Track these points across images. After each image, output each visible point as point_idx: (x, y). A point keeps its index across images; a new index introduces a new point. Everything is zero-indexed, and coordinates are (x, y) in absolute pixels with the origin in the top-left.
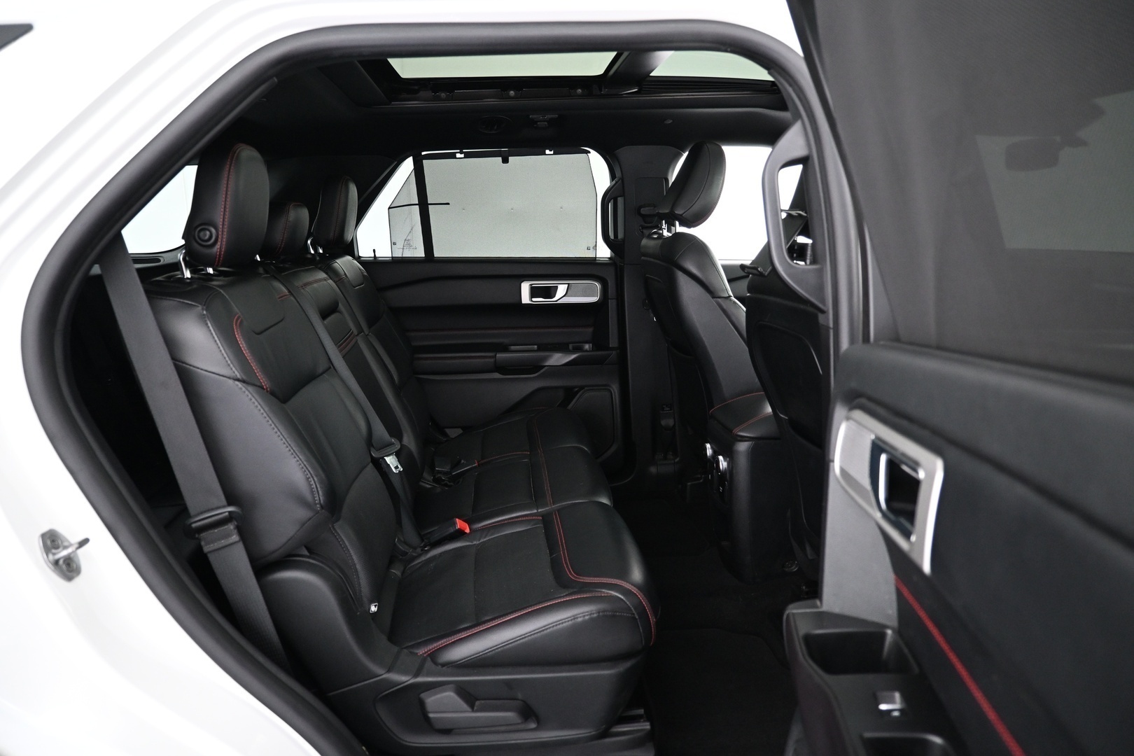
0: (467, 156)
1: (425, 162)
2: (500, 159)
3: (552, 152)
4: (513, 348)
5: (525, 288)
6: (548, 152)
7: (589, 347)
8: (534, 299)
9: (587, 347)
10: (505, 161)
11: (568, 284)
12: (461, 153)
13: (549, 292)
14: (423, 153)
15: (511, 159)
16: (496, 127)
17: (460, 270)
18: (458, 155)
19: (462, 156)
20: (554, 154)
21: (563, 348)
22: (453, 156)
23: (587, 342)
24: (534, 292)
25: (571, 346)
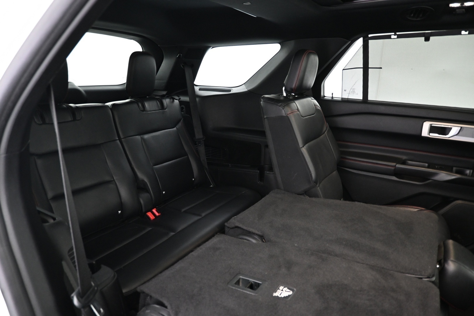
0: (399, 37)
1: (370, 41)
2: (423, 38)
3: (467, 33)
4: (410, 162)
5: (426, 126)
6: (463, 32)
7: (470, 172)
8: (431, 134)
9: (468, 172)
10: (427, 39)
11: (461, 127)
12: (395, 35)
13: (444, 131)
14: (370, 36)
15: (431, 38)
16: (421, 15)
17: (382, 109)
18: (393, 37)
19: (396, 37)
20: (469, 34)
21: (448, 169)
22: (389, 37)
23: (468, 168)
24: (433, 129)
25: (454, 169)
